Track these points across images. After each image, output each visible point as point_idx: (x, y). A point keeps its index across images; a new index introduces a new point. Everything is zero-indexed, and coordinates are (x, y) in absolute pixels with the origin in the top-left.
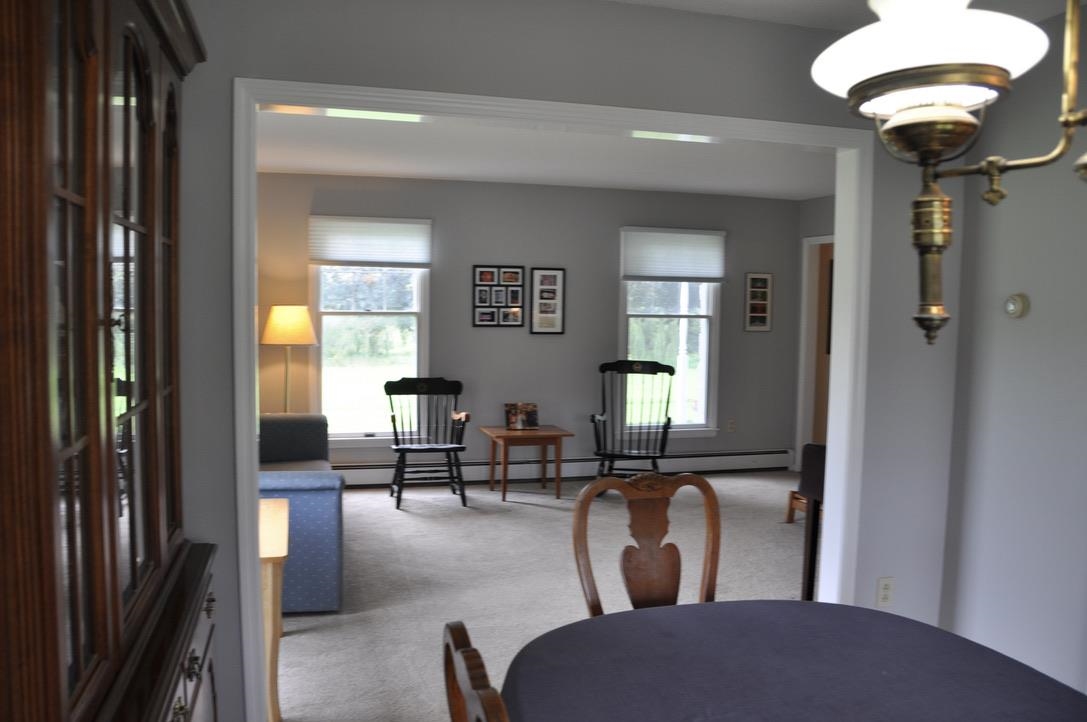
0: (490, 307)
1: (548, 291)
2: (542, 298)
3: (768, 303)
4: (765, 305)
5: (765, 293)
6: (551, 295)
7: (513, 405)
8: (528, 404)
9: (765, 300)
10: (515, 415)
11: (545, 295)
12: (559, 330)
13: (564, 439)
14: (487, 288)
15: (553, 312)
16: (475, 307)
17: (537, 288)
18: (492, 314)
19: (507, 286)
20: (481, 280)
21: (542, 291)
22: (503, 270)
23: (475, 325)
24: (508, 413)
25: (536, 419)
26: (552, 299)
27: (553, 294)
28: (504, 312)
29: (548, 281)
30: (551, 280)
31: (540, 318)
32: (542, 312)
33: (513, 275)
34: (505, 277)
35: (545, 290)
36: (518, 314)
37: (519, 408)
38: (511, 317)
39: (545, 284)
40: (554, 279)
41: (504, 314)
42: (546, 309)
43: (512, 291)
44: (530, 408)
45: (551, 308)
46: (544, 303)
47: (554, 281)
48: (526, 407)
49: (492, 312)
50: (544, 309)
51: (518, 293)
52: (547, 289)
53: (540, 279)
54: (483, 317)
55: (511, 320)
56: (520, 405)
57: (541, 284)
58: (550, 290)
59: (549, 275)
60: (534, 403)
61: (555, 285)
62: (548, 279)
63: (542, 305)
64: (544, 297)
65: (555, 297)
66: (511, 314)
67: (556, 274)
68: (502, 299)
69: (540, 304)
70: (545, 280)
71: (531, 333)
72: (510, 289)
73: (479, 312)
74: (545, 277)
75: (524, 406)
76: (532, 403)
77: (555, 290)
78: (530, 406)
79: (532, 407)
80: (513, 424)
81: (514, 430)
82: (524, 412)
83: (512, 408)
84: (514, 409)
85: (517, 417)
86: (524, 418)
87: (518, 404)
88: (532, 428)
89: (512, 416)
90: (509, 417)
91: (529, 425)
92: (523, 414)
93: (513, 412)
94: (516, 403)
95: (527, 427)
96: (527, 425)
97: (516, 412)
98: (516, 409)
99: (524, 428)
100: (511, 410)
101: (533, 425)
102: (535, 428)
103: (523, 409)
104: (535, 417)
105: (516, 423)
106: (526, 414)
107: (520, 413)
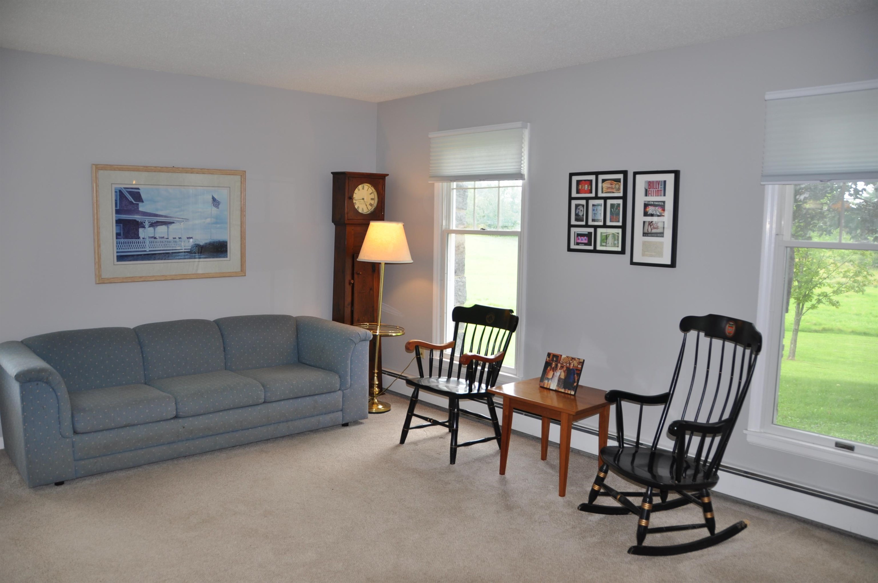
0: (587, 226)
1: (654, 205)
2: (646, 214)
6: (660, 210)
8: (573, 359)
10: (555, 369)
11: (651, 210)
12: (669, 262)
14: (584, 202)
15: (661, 235)
16: (570, 226)
17: (641, 199)
18: (589, 235)
19: (605, 199)
20: (578, 192)
21: (646, 205)
22: (601, 177)
23: (570, 250)
24: (547, 364)
25: (577, 380)
26: (660, 215)
27: (661, 208)
28: (601, 233)
29: (655, 190)
30: (658, 188)
31: (644, 243)
32: (647, 235)
33: (613, 184)
34: (603, 187)
35: (650, 203)
36: (618, 236)
37: (561, 362)
38: (610, 240)
39: (650, 195)
40: (663, 186)
41: (601, 236)
42: (651, 231)
43: (612, 206)
44: (574, 364)
45: (658, 230)
46: (649, 222)
47: (663, 189)
48: (570, 362)
49: (589, 233)
50: (648, 230)
51: (619, 208)
52: (654, 202)
53: (645, 188)
54: (578, 239)
55: (610, 244)
56: (563, 358)
57: (646, 195)
58: (657, 203)
59: (656, 182)
60: (579, 359)
61: (664, 195)
62: (655, 187)
63: (647, 224)
64: (649, 213)
65: (663, 213)
66: (611, 236)
67: (665, 180)
68: (600, 216)
69: (644, 222)
70: (650, 189)
71: (632, 263)
72: (609, 202)
73: (575, 232)
74: (651, 185)
75: (567, 360)
76: (578, 359)
77: (664, 202)
78: (575, 362)
79: (575, 363)
80: (548, 381)
81: (546, 389)
82: (565, 369)
83: (554, 359)
84: (556, 361)
85: (555, 373)
86: (563, 377)
87: (561, 356)
88: (566, 392)
89: (550, 370)
90: (547, 371)
91: (565, 388)
92: (563, 371)
93: (554, 365)
94: (560, 355)
95: (562, 389)
96: (562, 387)
97: (556, 365)
98: (557, 362)
99: (558, 389)
100: (552, 362)
101: (569, 389)
102: (571, 392)
103: (565, 364)
104: (575, 377)
105: (551, 381)
106: (566, 371)
107: (560, 369)
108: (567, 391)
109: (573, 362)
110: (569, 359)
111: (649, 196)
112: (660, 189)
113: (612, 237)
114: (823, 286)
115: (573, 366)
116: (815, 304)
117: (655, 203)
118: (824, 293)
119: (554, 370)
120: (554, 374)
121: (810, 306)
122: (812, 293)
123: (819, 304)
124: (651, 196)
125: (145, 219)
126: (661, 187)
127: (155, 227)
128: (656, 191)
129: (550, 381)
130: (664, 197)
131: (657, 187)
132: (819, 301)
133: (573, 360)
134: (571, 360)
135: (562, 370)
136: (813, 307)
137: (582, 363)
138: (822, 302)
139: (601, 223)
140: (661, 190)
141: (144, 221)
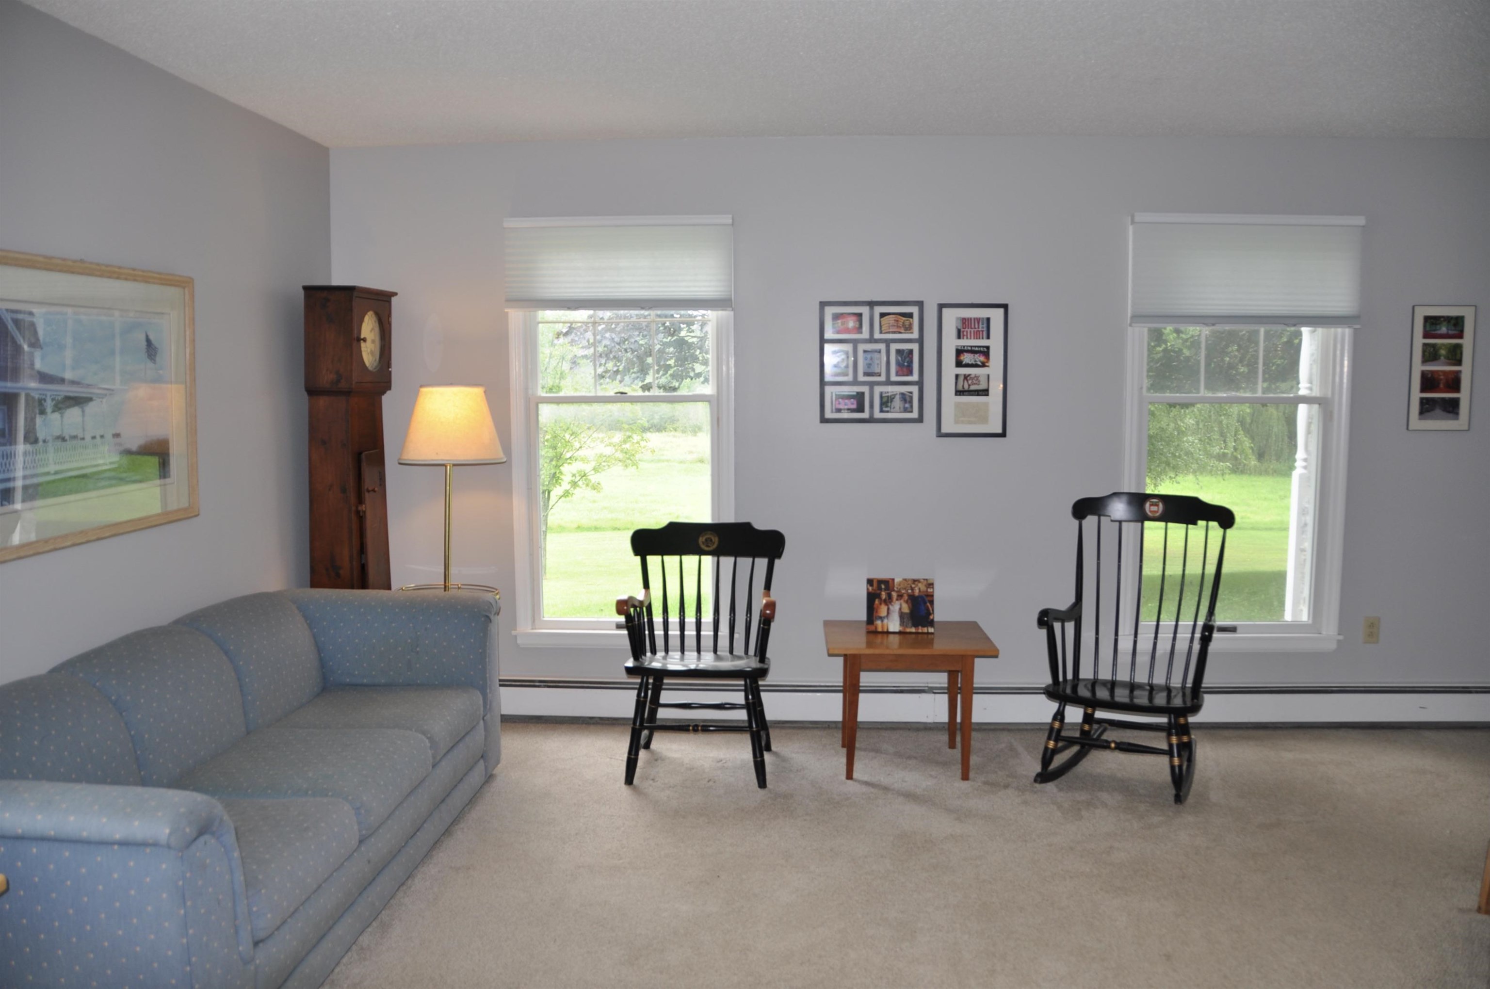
0: (854, 383)
1: (972, 351)
2: (959, 364)
3: (1465, 370)
4: (1459, 372)
5: (1457, 349)
6: (981, 358)
7: (880, 582)
8: (915, 581)
9: (1459, 362)
10: (889, 601)
11: (967, 358)
12: (997, 430)
13: (977, 661)
14: (848, 346)
15: (985, 392)
16: (823, 384)
17: (951, 344)
18: (860, 397)
19: (888, 342)
20: (836, 331)
21: (959, 352)
22: (878, 310)
23: (824, 420)
24: (872, 598)
25: (929, 613)
26: (983, 365)
27: (983, 356)
28: (881, 393)
29: (972, 330)
30: (978, 328)
31: (957, 405)
32: (962, 394)
33: (900, 320)
34: (882, 324)
35: (966, 348)
36: (911, 398)
37: (895, 589)
38: (897, 403)
39: (965, 337)
40: (985, 325)
41: (881, 397)
42: (969, 388)
43: (899, 352)
44: (919, 589)
45: (980, 385)
46: (965, 375)
47: (985, 329)
48: (911, 587)
49: (858, 393)
50: (963, 386)
51: (911, 356)
52: (971, 347)
53: (957, 327)
54: (839, 404)
55: (897, 409)
56: (897, 582)
57: (959, 337)
58: (977, 349)
59: (974, 319)
60: (927, 580)
61: (988, 337)
62: (973, 326)
63: (961, 379)
64: (964, 363)
65: (987, 362)
66: (898, 397)
67: (988, 316)
68: (878, 367)
69: (957, 376)
70: (965, 328)
71: (940, 435)
72: (894, 347)
73: (832, 393)
74: (967, 323)
75: (906, 585)
76: (924, 579)
77: (988, 348)
78: (920, 585)
79: (922, 587)
80: (882, 621)
81: (883, 633)
82: (906, 597)
83: (881, 587)
84: (885, 589)
85: (891, 607)
86: (906, 609)
87: (893, 580)
88: (920, 631)
89: (881, 604)
90: (875, 606)
91: (915, 625)
92: (904, 601)
93: (884, 595)
94: (891, 579)
95: (911, 627)
96: (910, 624)
97: (890, 596)
98: (888, 590)
99: (905, 629)
100: (878, 592)
101: (923, 626)
102: (928, 630)
103: (903, 591)
104: (928, 607)
105: (888, 619)
106: (909, 601)
107: (897, 600)
108: (922, 630)
109: (917, 585)
110: (910, 582)
111: (963, 338)
112: (980, 329)
113: (900, 398)
114: (574, 461)
115: (920, 591)
116: (569, 490)
117: (973, 348)
118: (581, 471)
119: (888, 604)
120: (888, 609)
121: (561, 494)
122: (561, 473)
123: (574, 488)
124: (967, 338)
125: (45, 392)
126: (983, 327)
127: (63, 411)
128: (974, 332)
129: (885, 621)
130: (988, 340)
131: (976, 326)
132: (574, 484)
133: (916, 583)
134: (914, 583)
135: (902, 601)
136: (566, 494)
137: (931, 585)
138: (578, 486)
139: (883, 378)
140: (983, 331)
141: (44, 397)
